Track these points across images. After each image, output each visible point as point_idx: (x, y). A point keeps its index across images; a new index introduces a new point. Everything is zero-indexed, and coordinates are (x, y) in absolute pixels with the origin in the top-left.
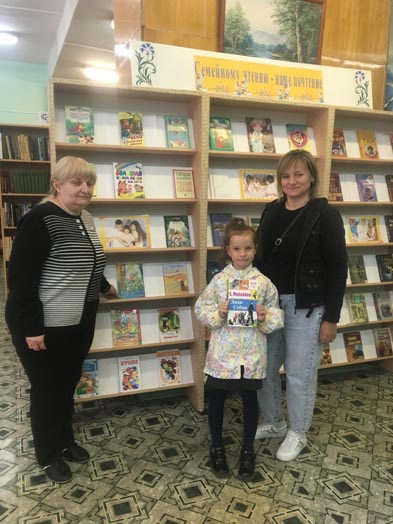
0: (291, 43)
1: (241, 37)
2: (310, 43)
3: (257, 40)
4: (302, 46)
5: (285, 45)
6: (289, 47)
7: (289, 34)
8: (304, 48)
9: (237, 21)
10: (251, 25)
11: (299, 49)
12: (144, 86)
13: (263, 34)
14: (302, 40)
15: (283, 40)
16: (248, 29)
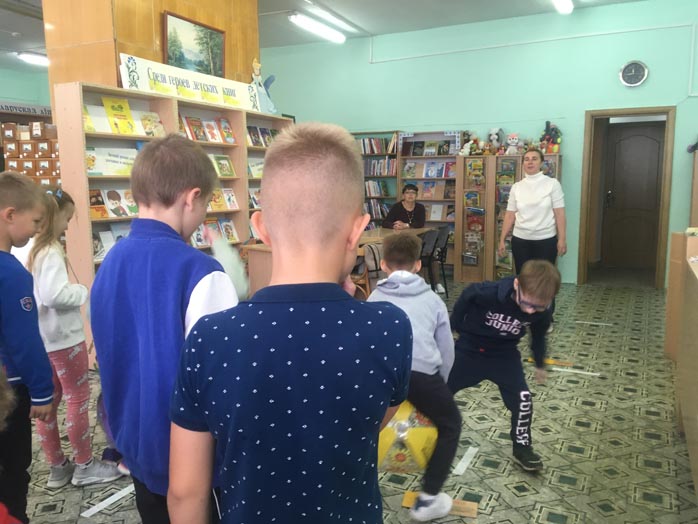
0: (207, 60)
1: (178, 54)
2: (217, 60)
3: (188, 56)
4: (213, 62)
5: (203, 61)
6: (206, 63)
7: (205, 53)
8: (215, 64)
9: (175, 41)
10: (183, 45)
11: (212, 66)
12: (134, 89)
13: (190, 52)
14: (212, 58)
15: (202, 57)
16: (181, 47)
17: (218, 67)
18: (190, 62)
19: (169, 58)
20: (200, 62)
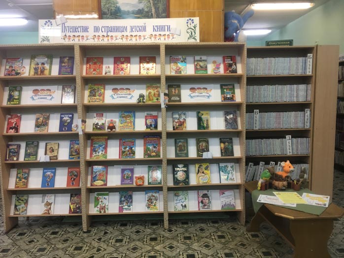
0: (147, 7)
1: (113, 8)
2: (160, 5)
3: (124, 8)
4: (155, 8)
5: (143, 9)
6: (146, 10)
7: (145, 2)
8: (157, 9)
11: (153, 10)
13: (127, 4)
14: (154, 4)
15: (141, 6)
16: (117, 3)
17: (161, 10)
19: (105, 14)
20: (139, 10)
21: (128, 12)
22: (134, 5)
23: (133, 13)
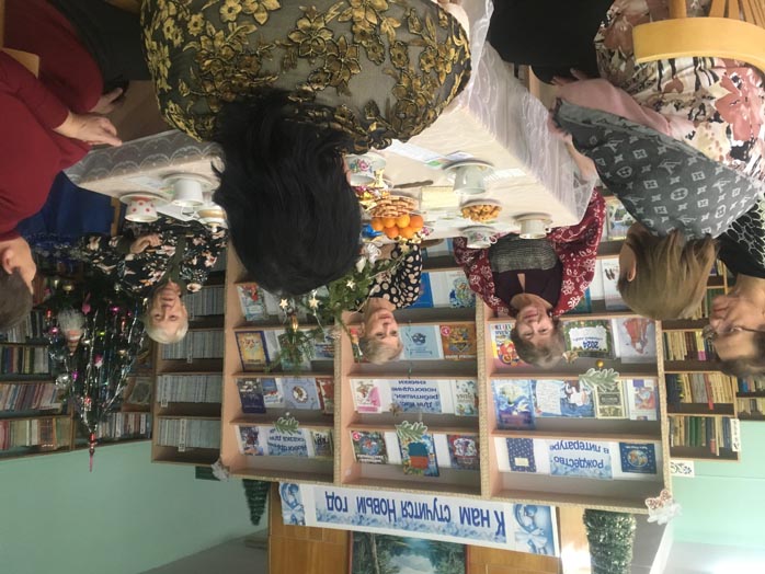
0: (384, 557)
1: (444, 563)
2: (363, 558)
3: (424, 561)
4: (371, 554)
5: (392, 555)
6: (387, 553)
7: (388, 568)
8: (368, 552)
11: (375, 550)
13: (417, 568)
14: (373, 561)
15: (394, 561)
17: (362, 549)
18: (418, 551)
20: (398, 555)
21: (417, 554)
22: (408, 564)
23: (409, 550)
